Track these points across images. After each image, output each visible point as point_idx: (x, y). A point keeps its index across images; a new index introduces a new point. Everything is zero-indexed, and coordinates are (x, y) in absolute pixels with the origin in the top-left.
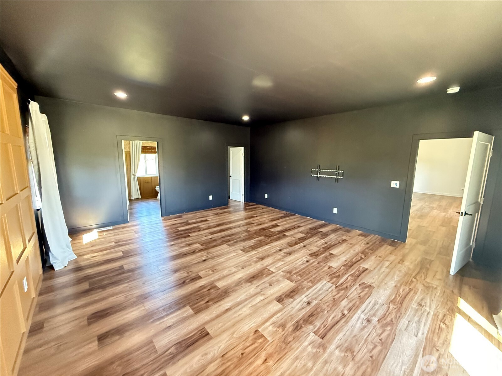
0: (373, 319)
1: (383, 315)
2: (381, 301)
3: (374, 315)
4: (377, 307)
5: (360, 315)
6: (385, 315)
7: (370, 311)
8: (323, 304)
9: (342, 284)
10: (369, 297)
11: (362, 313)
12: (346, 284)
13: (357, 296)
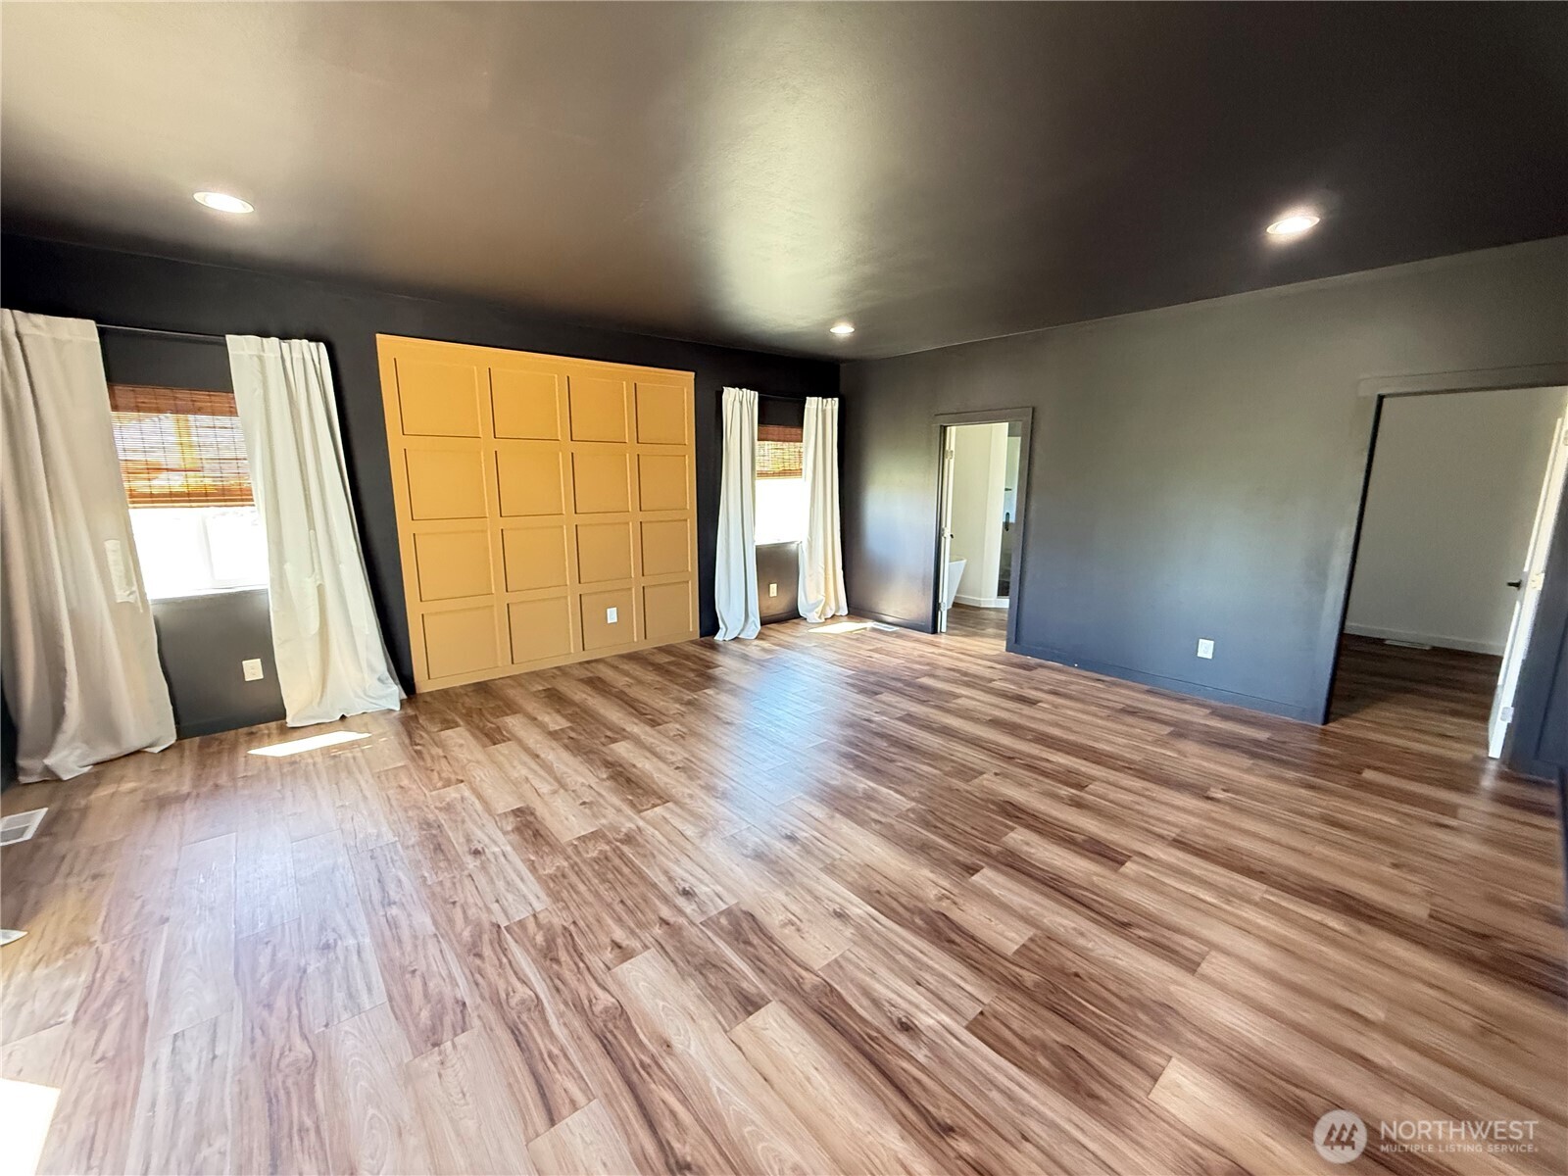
0: (319, 961)
1: (303, 995)
2: (347, 1028)
3: (327, 972)
4: (340, 997)
5: (356, 938)
6: (299, 1000)
7: (345, 969)
8: (454, 877)
9: (504, 951)
10: (391, 999)
11: (359, 947)
12: (496, 962)
13: (422, 966)
